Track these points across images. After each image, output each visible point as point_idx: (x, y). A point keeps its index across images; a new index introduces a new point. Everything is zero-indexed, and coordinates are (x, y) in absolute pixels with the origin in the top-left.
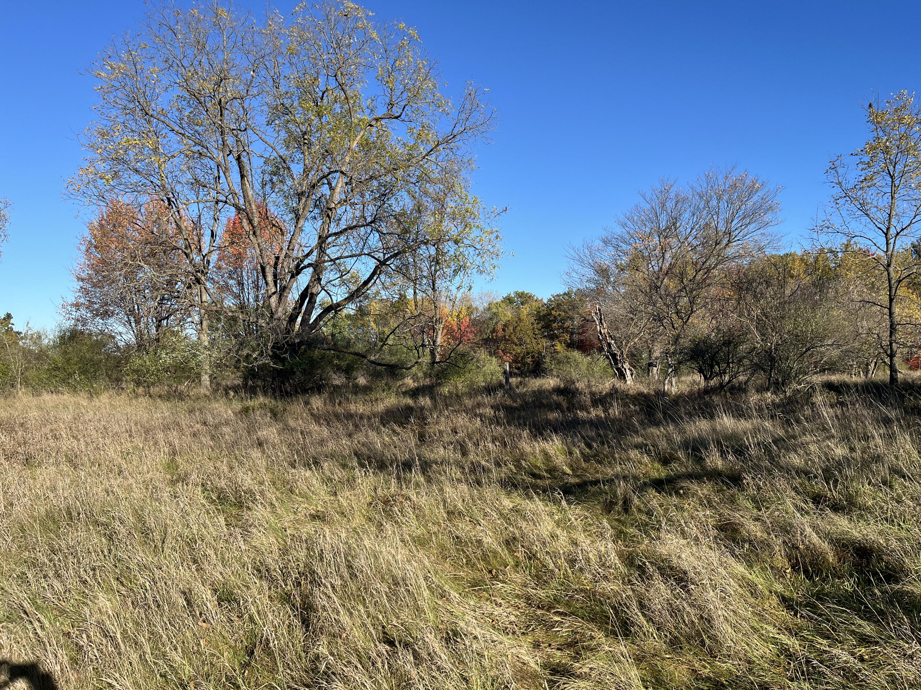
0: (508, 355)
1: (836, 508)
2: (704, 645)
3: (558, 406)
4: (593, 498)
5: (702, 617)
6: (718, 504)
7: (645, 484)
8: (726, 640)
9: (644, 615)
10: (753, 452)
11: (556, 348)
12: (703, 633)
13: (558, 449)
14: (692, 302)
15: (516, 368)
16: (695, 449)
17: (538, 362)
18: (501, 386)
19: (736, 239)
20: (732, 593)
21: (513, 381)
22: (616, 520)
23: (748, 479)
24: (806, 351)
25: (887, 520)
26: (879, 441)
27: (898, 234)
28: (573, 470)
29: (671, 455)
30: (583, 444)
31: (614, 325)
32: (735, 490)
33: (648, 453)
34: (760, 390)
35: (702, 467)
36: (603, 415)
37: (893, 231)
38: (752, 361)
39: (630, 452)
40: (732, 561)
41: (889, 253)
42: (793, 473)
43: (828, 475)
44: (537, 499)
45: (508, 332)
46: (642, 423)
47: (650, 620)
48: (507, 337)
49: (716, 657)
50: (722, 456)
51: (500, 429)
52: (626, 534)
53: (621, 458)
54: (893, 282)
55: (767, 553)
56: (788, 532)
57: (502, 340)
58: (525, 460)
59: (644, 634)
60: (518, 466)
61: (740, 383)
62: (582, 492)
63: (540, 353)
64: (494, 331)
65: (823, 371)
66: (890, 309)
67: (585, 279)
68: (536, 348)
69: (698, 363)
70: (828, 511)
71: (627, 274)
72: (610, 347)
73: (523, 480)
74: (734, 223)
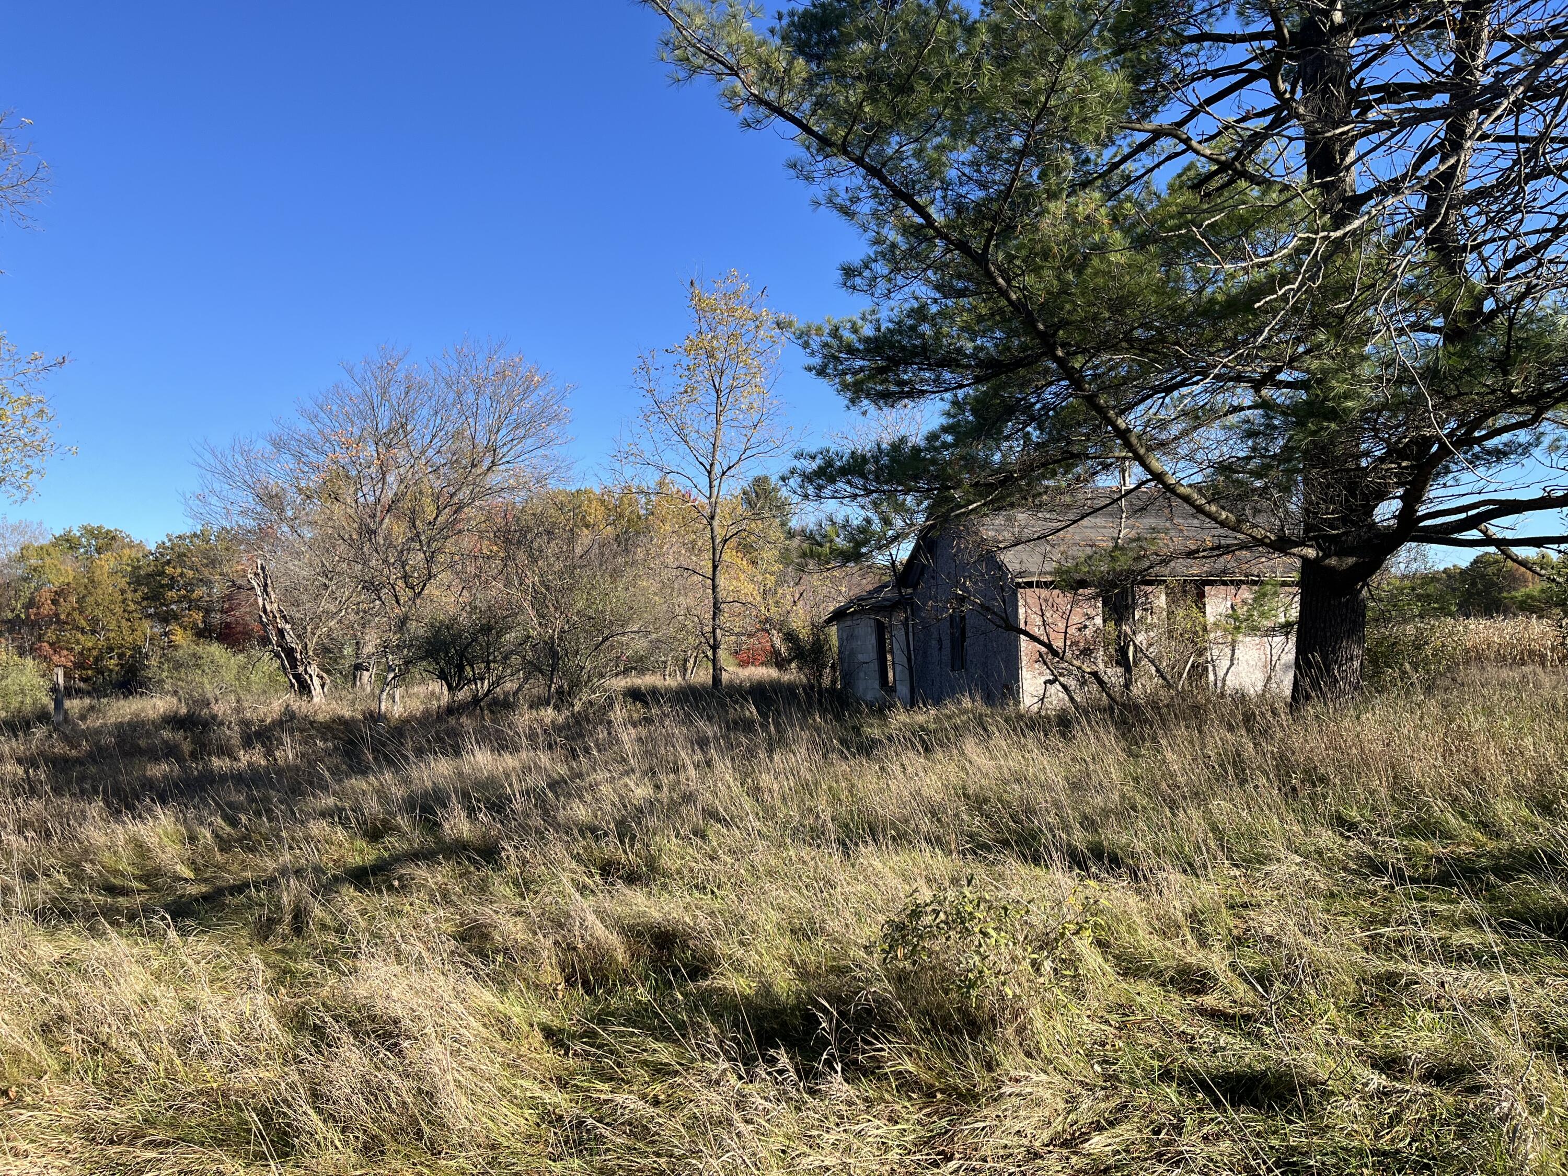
0: (65, 652)
1: (632, 879)
2: (420, 1138)
3: (171, 752)
4: (234, 917)
5: (420, 1091)
6: (459, 896)
7: (336, 878)
8: (458, 1120)
9: (319, 1111)
10: (518, 805)
11: (173, 638)
12: (420, 1118)
13: (166, 834)
14: (430, 560)
15: (82, 679)
16: (427, 809)
17: (133, 665)
18: (43, 717)
19: (504, 460)
20: (472, 1039)
21: (74, 705)
22: (277, 951)
23: (508, 849)
24: (603, 641)
25: (696, 887)
26: (692, 772)
27: (724, 473)
28: (196, 870)
29: (385, 822)
30: (220, 820)
31: (291, 596)
32: (487, 871)
33: (345, 826)
34: (537, 703)
35: (436, 837)
36: (263, 762)
37: (717, 470)
38: (524, 657)
39: (310, 825)
40: (473, 987)
41: (713, 500)
42: (575, 832)
43: (623, 831)
44: (114, 935)
45: (64, 608)
46: (335, 772)
47: (330, 1118)
48: (63, 617)
49: (440, 1153)
50: (469, 816)
51: (37, 805)
52: (293, 974)
53: (293, 839)
54: (717, 541)
55: (530, 965)
56: (561, 926)
57: (51, 622)
58: (92, 862)
59: (319, 1145)
60: (77, 875)
61: (506, 694)
62: (213, 908)
63: (137, 649)
64: (31, 604)
65: (626, 672)
66: (713, 580)
67: (235, 509)
68: (130, 640)
69: (438, 664)
70: (620, 884)
71: (315, 506)
72: (283, 637)
73: (87, 901)
74: (501, 434)
